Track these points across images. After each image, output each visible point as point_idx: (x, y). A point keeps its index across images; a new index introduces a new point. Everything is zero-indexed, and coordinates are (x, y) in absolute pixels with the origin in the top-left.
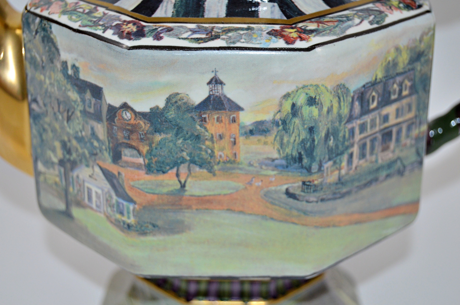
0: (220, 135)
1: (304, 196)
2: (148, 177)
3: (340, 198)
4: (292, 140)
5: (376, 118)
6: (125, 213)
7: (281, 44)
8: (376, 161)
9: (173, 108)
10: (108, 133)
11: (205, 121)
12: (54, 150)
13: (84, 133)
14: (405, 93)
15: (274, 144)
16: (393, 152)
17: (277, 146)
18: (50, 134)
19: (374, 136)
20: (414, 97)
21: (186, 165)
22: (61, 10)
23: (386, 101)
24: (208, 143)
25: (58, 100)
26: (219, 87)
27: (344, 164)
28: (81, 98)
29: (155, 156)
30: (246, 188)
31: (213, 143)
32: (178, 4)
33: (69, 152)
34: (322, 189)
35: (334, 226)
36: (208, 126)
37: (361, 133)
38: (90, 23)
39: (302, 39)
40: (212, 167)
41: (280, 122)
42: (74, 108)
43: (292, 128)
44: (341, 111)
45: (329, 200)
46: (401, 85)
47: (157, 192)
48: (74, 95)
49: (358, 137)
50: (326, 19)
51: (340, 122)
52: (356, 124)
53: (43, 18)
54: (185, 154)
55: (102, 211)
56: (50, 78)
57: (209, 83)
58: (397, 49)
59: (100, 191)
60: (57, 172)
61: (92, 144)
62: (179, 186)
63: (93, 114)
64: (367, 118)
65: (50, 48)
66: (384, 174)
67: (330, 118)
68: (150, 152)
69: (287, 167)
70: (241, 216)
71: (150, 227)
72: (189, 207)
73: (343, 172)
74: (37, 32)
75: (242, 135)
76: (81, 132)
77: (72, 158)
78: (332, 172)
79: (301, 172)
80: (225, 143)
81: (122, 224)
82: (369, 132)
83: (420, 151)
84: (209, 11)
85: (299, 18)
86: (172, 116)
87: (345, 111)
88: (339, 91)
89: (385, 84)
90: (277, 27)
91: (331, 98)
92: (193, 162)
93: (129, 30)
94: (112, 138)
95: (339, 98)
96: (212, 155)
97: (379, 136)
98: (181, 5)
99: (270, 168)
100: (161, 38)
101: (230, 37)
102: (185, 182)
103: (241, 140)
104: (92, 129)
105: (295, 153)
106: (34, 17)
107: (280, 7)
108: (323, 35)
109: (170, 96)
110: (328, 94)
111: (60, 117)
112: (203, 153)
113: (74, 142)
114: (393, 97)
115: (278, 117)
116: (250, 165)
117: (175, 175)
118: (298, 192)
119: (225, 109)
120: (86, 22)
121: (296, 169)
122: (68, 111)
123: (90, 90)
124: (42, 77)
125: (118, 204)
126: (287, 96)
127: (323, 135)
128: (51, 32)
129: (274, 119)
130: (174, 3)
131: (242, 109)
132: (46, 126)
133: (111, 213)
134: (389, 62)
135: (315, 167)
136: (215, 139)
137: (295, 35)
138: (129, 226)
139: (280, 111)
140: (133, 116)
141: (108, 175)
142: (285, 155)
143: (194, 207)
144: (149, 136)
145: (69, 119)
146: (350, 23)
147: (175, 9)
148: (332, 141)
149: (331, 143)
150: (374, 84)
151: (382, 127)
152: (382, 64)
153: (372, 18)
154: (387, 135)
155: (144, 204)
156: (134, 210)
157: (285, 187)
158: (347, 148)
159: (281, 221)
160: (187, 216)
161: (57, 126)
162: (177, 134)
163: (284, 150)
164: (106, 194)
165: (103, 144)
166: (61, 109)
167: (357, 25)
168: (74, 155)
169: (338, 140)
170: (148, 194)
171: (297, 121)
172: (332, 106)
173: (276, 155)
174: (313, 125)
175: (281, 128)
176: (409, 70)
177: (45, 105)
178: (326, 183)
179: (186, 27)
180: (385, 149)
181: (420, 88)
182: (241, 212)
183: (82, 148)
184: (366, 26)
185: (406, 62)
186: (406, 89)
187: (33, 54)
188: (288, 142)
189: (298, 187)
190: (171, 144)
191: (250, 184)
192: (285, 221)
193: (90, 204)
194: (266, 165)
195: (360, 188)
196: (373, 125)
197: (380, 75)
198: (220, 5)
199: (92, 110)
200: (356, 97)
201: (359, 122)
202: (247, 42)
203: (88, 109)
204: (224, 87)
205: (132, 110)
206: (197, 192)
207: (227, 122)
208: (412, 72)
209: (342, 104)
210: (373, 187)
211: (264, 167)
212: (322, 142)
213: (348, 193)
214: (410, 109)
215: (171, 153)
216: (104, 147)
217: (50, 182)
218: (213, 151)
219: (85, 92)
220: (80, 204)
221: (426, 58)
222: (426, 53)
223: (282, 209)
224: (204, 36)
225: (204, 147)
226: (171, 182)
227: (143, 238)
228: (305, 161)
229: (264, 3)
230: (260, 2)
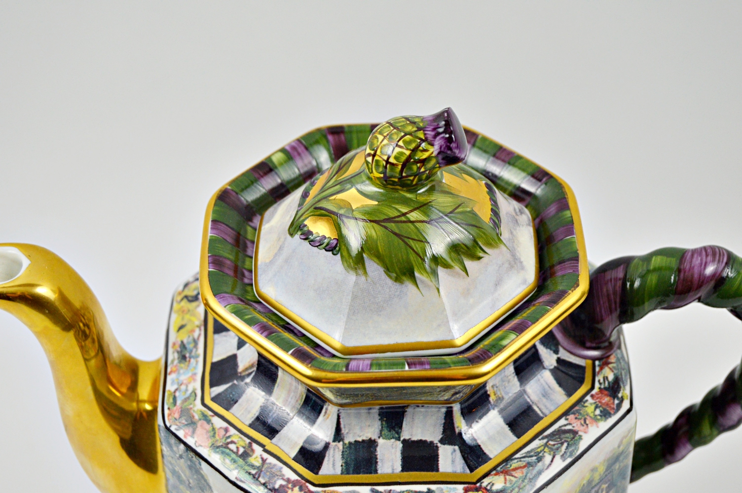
22: (210, 442)
32: (346, 451)
38: (248, 477)
50: (513, 464)
53: (188, 447)
84: (382, 460)
85: (484, 468)
98: (350, 453)
106: (177, 441)
107: (462, 451)
120: (243, 474)
130: (341, 451)
146: (540, 465)
147: (344, 461)
153: (564, 448)
167: (548, 466)
184: (559, 464)
187: (176, 469)
198: (393, 450)
229: (443, 446)
230: (439, 445)
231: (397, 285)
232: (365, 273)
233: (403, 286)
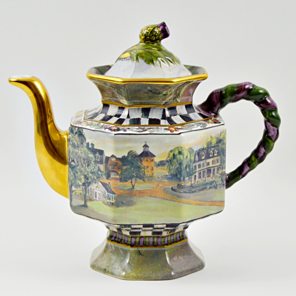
0: (147, 166)
1: (178, 190)
2: (120, 183)
3: (192, 193)
4: (173, 168)
5: (204, 163)
6: (111, 199)
7: (169, 132)
8: (205, 181)
9: (130, 156)
10: (105, 167)
11: (142, 161)
12: (80, 180)
13: (94, 170)
14: (215, 155)
15: (167, 170)
16: (212, 178)
17: (168, 170)
18: (79, 173)
19: (204, 170)
20: (219, 157)
21: (135, 178)
22: (86, 124)
23: (208, 157)
24: (143, 169)
25: (84, 159)
26: (147, 148)
27: (193, 179)
28: (94, 156)
29: (123, 175)
30: (157, 187)
31: (145, 169)
33: (87, 179)
34: (185, 188)
35: (190, 204)
36: (143, 163)
37: (199, 168)
38: (99, 128)
39: (176, 131)
40: (144, 179)
41: (169, 161)
42: (91, 161)
43: (173, 163)
44: (191, 158)
45: (188, 193)
46: (213, 151)
47: (124, 189)
48: (91, 155)
49: (198, 169)
50: (185, 125)
51: (191, 162)
52: (197, 164)
53: (79, 128)
54: (134, 174)
55: (101, 200)
56: (81, 150)
57: (143, 147)
58: (211, 137)
59: (100, 192)
60: (81, 189)
61: (98, 173)
62: (132, 187)
63: (99, 161)
64: (201, 163)
65: (82, 139)
66: (208, 186)
67: (187, 160)
68: (121, 173)
69: (172, 178)
70: (155, 198)
71: (121, 203)
72: (135, 195)
73: (193, 182)
74: (76, 133)
75: (155, 166)
76: (93, 169)
77: (88, 181)
78: (189, 182)
79: (177, 181)
80: (149, 169)
81: (109, 203)
82: (202, 168)
83: (223, 180)
84: (142, 123)
85: (175, 125)
86: (130, 159)
87: (193, 158)
88: (190, 150)
89: (207, 150)
90: (167, 127)
91: (187, 152)
92: (137, 177)
93: (114, 129)
94: (107, 169)
95: (190, 153)
96: (144, 174)
97: (206, 170)
98: (132, 122)
99: (166, 179)
100: (126, 131)
101: (151, 131)
102: (134, 185)
103: (155, 168)
104: (98, 167)
105: (174, 173)
106: (75, 128)
107: (168, 121)
108: (184, 130)
109: (129, 151)
110: (186, 151)
111: (84, 165)
112: (141, 173)
113: (90, 174)
114: (211, 156)
115: (168, 159)
116: (158, 178)
117: (130, 182)
118: (176, 188)
119: (149, 156)
120: (97, 127)
121: (175, 179)
122: (88, 163)
123: (98, 152)
124: (77, 151)
125: (108, 195)
126: (171, 151)
127: (185, 166)
128: (83, 132)
129: (167, 160)
130: (129, 120)
131: (155, 156)
132: (78, 170)
133: (105, 200)
134: (208, 142)
135: (182, 179)
136: (145, 168)
137: (174, 130)
138: (112, 204)
139: (169, 157)
140: (116, 159)
141: (104, 185)
142: (171, 174)
143: (137, 195)
144: (122, 167)
145: (88, 165)
146: (193, 127)
147: (130, 122)
148: (188, 169)
149: (188, 170)
150: (203, 149)
151: (207, 167)
152: (206, 142)
153: (201, 125)
154: (209, 171)
155: (119, 194)
156: (114, 197)
157: (171, 186)
158: (194, 173)
159: (170, 200)
160: (135, 199)
161: (83, 169)
162: (131, 167)
163: (171, 172)
164: (103, 192)
165: (103, 173)
166: (85, 162)
167: (196, 127)
168: (90, 180)
169: (190, 169)
170: (120, 190)
171: (175, 160)
172: (187, 156)
173: (167, 174)
174: (181, 162)
175: (169, 163)
176: (216, 146)
177: (77, 162)
178: (186, 186)
179: (135, 128)
180: (209, 176)
181: (221, 154)
182: (155, 197)
183: (93, 176)
184: (199, 128)
185: (215, 143)
186: (215, 154)
187: (74, 142)
188: (172, 168)
189: (176, 186)
190: (129, 170)
191: (158, 185)
192: (172, 200)
193: (96, 199)
194: (164, 178)
195: (199, 190)
196: (203, 166)
197: (205, 147)
199: (99, 160)
200: (196, 153)
201: (198, 163)
202: (157, 132)
203: (97, 160)
204: (149, 148)
205: (115, 157)
206: (139, 189)
207: (150, 161)
208: (218, 147)
209: (191, 155)
210: (205, 191)
211: (163, 179)
212: (184, 169)
213: (195, 191)
214: (218, 162)
215: (129, 174)
216: (103, 174)
217: (78, 194)
218: (145, 173)
219: (96, 153)
220: (91, 200)
221: (223, 142)
222: (223, 140)
223: (170, 196)
224: (141, 130)
225: (141, 171)
226: (129, 185)
227: (118, 208)
228: (178, 176)
229: (162, 120)
230: (161, 120)
231: (148, 65)
232: (138, 62)
233: (150, 65)
